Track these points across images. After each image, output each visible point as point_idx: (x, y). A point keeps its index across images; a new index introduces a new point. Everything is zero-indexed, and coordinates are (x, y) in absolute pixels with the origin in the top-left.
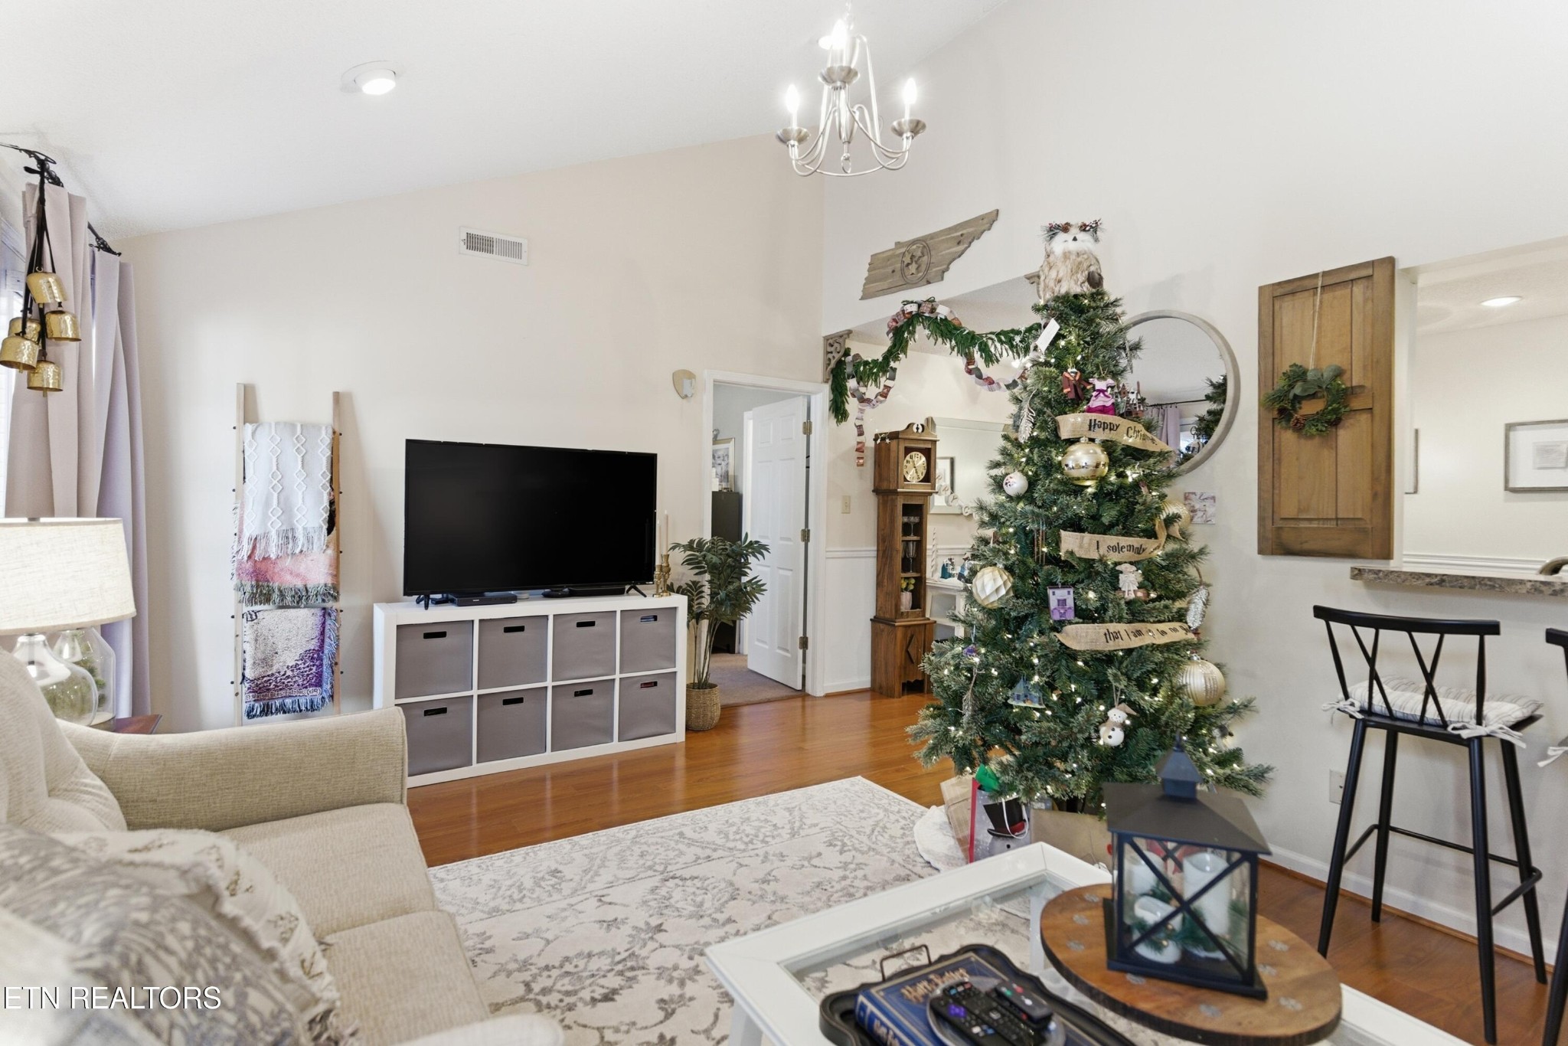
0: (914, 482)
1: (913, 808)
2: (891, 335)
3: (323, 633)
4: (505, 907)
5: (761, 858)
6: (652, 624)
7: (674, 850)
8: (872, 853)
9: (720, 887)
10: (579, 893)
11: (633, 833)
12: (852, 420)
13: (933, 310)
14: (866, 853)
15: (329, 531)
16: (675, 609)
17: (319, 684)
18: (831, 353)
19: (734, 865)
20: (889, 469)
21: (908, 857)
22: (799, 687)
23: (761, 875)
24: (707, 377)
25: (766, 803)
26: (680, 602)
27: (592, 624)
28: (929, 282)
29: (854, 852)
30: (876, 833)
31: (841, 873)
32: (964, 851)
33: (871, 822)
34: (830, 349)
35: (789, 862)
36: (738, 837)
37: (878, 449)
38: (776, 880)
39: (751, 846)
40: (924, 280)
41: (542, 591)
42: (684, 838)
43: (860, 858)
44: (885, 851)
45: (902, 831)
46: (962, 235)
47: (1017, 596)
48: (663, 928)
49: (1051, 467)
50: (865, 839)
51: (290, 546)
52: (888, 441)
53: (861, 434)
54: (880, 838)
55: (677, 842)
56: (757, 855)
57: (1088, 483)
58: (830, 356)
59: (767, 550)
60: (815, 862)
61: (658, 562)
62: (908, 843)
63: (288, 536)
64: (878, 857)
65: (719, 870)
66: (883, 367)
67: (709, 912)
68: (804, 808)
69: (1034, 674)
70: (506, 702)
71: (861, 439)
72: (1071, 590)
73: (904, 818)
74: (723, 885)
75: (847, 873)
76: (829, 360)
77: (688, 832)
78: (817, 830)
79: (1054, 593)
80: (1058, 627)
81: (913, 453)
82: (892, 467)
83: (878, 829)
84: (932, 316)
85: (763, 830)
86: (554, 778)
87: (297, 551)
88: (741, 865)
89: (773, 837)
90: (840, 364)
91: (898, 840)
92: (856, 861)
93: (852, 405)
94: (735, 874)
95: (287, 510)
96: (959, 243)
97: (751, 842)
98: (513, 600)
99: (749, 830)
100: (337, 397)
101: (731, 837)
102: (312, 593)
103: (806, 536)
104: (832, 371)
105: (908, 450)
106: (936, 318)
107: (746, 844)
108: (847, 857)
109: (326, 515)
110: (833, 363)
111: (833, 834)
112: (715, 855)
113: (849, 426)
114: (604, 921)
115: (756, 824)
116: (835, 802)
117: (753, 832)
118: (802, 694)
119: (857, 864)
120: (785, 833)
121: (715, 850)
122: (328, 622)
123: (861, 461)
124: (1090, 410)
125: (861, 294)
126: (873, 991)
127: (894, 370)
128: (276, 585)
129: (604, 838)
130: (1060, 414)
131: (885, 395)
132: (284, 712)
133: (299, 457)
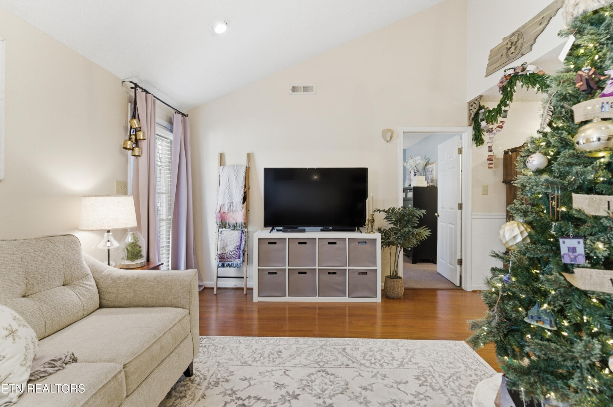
1: (487, 370)
2: (501, 92)
3: (241, 240)
4: (249, 363)
5: (373, 374)
6: (364, 246)
7: (335, 356)
8: (440, 392)
9: (341, 384)
10: (280, 365)
11: (324, 342)
12: (485, 144)
13: (524, 70)
14: (436, 390)
15: (243, 203)
16: (375, 239)
17: (239, 258)
18: (472, 110)
19: (356, 374)
20: (512, 168)
21: (463, 402)
22: (458, 284)
23: (365, 384)
24: (399, 131)
25: (397, 343)
26: (378, 236)
27: (335, 243)
28: (523, 55)
29: (428, 388)
30: (451, 379)
31: (411, 398)
33: (452, 371)
34: (471, 108)
35: (386, 381)
36: (370, 358)
38: (372, 390)
39: (373, 366)
40: (520, 54)
41: (320, 228)
42: (344, 352)
43: (430, 392)
44: (449, 392)
45: (470, 383)
46: (544, 17)
48: (298, 397)
50: (441, 381)
51: (231, 208)
52: (510, 153)
53: (491, 150)
54: (451, 383)
55: (339, 353)
56: (372, 372)
57: (601, 154)
58: (471, 111)
60: (400, 386)
61: (367, 218)
62: (469, 393)
63: (231, 205)
64: (442, 396)
65: (347, 374)
66: (499, 111)
67: (325, 396)
68: (416, 352)
69: (544, 303)
70: (300, 273)
71: (491, 153)
72: (582, 241)
73: (477, 375)
74: (343, 383)
75: (416, 400)
76: (471, 114)
77: (348, 350)
78: (416, 366)
79: (564, 242)
83: (454, 377)
84: (524, 73)
85: (385, 358)
87: (234, 210)
88: (360, 375)
89: (388, 364)
90: (477, 114)
91: (463, 389)
92: (426, 394)
93: (485, 136)
94: (353, 379)
95: (231, 196)
96: (541, 24)
97: (374, 364)
98: (304, 231)
99: (378, 356)
100: (249, 155)
101: (367, 358)
102: (238, 225)
103: (460, 207)
104: (473, 119)
106: (526, 74)
107: (371, 363)
108: (422, 390)
109: (242, 197)
110: (473, 116)
111: (423, 372)
112: (351, 365)
113: (484, 148)
114: (278, 383)
115: (385, 354)
116: (437, 353)
117: (379, 358)
118: (459, 288)
119: (425, 396)
120: (396, 363)
121: (353, 362)
122: (243, 236)
123: (491, 165)
124: (604, 96)
125: (485, 74)
127: (506, 111)
128: (227, 222)
129: (310, 342)
130: (575, 103)
131: (502, 127)
132: (229, 267)
133: (235, 177)
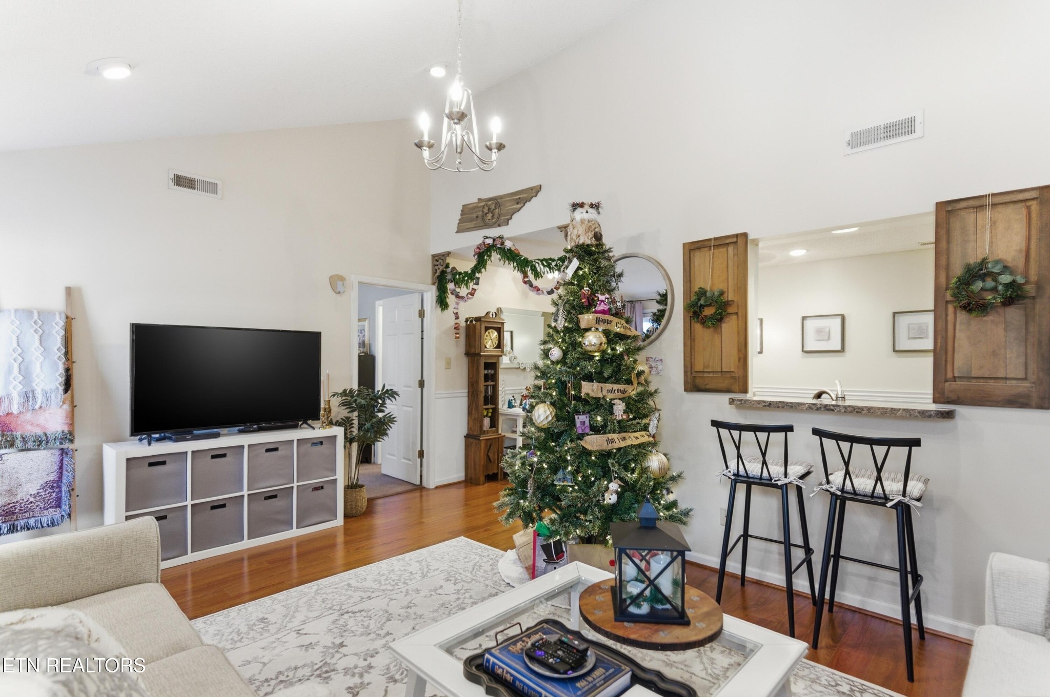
0: (491, 349)
1: (497, 553)
2: (476, 257)
3: (61, 468)
4: (229, 646)
5: (404, 593)
6: (319, 448)
7: (345, 595)
8: (474, 582)
9: (380, 615)
10: (282, 630)
11: (315, 588)
12: (451, 309)
13: (502, 244)
14: (471, 582)
15: (66, 390)
16: (335, 436)
17: (59, 505)
18: (437, 265)
19: (387, 600)
20: (475, 340)
21: (496, 582)
22: (418, 483)
23: (405, 604)
24: (353, 279)
25: (403, 559)
26: (339, 431)
27: (276, 449)
28: (499, 226)
29: (462, 583)
30: (475, 570)
31: (456, 596)
32: (529, 574)
33: (472, 563)
34: (436, 263)
35: (422, 594)
36: (387, 582)
37: (468, 328)
38: (415, 606)
39: (396, 587)
40: (497, 224)
41: (237, 428)
42: (351, 587)
43: (467, 586)
44: (482, 580)
45: (491, 567)
46: (520, 198)
47: (558, 420)
48: (344, 644)
49: (575, 345)
50: (469, 574)
51: (31, 404)
52: (474, 322)
53: (457, 318)
54: (478, 572)
55: (347, 590)
56: (401, 592)
57: (596, 354)
58: (436, 267)
59: (398, 395)
60: (439, 591)
61: (322, 405)
62: (495, 574)
63: (28, 396)
64: (477, 584)
65: (377, 604)
66: (472, 276)
67: (373, 631)
68: (429, 560)
69: (568, 465)
70: (213, 508)
71: (457, 321)
72: (588, 416)
73: (492, 559)
74: (381, 613)
75: (460, 596)
76: (436, 270)
77: (353, 583)
78: (438, 572)
79: (578, 418)
80: (581, 437)
81: (490, 331)
82: (477, 339)
83: (476, 567)
84: (502, 247)
85: (403, 576)
86: (250, 558)
87: (37, 407)
88: (392, 600)
89: (411, 580)
90: (443, 273)
91: (489, 573)
92: (464, 588)
93: (451, 299)
94: (388, 605)
95: (26, 374)
96: (518, 203)
97: (397, 584)
98: (217, 435)
99: (394, 577)
100: (69, 291)
101: (383, 582)
102: (51, 438)
103: (422, 384)
104: (438, 277)
105: (487, 329)
106: (505, 249)
107: (394, 586)
108: (459, 586)
109: (62, 380)
110: (438, 273)
111: (449, 573)
112: (373, 595)
113: (450, 312)
114: (303, 646)
115: (399, 573)
116: (448, 554)
117: (397, 578)
118: (420, 488)
119: (465, 590)
120: (418, 576)
121: (373, 592)
122: (65, 459)
123: (458, 336)
124: (596, 312)
125: (456, 229)
126: (493, 651)
127: (478, 279)
128: (19, 434)
129: (295, 593)
130: (580, 314)
131: (472, 294)
132: (28, 529)
133: (37, 337)
